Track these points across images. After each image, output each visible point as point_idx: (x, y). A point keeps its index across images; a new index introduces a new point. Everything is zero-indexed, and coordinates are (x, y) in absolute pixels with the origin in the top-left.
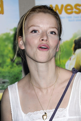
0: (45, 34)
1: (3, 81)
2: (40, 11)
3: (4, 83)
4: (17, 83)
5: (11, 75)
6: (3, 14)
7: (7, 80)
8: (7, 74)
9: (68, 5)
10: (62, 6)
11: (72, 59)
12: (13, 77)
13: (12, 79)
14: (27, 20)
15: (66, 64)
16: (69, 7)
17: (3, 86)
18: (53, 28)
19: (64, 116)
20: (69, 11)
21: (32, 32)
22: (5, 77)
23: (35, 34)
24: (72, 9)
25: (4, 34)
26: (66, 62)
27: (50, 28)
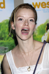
0: (27, 21)
1: (5, 48)
2: (24, 7)
3: (5, 49)
4: (11, 51)
5: (9, 45)
6: (5, 8)
7: (7, 47)
8: (7, 44)
9: (43, 3)
10: (40, 3)
11: (45, 35)
12: (10, 46)
13: (10, 47)
14: (17, 12)
15: (42, 38)
16: (44, 4)
17: (5, 51)
18: (32, 18)
19: (40, 69)
20: (44, 6)
21: (19, 20)
22: (6, 46)
23: (21, 21)
24: (45, 5)
25: (5, 20)
26: (42, 37)
27: (30, 18)
